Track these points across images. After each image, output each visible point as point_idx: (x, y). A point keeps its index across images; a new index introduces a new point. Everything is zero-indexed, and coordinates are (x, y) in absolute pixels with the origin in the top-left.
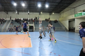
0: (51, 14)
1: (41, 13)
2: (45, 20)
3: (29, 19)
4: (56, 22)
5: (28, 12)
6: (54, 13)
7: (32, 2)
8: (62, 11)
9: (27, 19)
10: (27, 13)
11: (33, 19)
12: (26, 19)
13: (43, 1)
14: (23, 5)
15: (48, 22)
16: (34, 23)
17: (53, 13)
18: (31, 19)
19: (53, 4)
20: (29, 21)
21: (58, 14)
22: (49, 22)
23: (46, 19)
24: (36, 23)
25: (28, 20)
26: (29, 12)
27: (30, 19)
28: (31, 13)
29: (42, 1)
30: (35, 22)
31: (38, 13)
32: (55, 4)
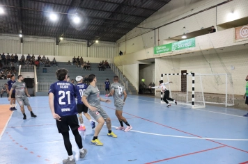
0: (90, 44)
1: (61, 39)
2: (71, 61)
3: (23, 57)
4: (104, 66)
5: (18, 33)
6: (100, 40)
7: (32, 5)
8: (124, 37)
9: (16, 57)
11: (36, 58)
12: (10, 55)
13: (65, 5)
15: (82, 66)
16: (37, 69)
17: (97, 42)
18: (29, 57)
19: (95, 14)
20: (22, 62)
21: (112, 44)
22: (85, 67)
23: (74, 59)
24: (45, 71)
25: (19, 59)
26: (21, 36)
27: (26, 56)
28: (30, 39)
29: (61, 5)
30: (41, 68)
31: (53, 41)
32: (101, 15)
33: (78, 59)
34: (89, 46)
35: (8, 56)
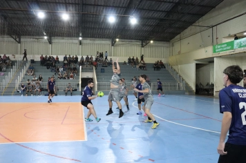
0: (144, 44)
1: (117, 40)
2: (127, 61)
4: (159, 66)
5: (78, 36)
6: (154, 40)
8: (178, 36)
10: (77, 41)
11: (94, 59)
12: (71, 56)
13: (122, 7)
14: (65, 16)
15: (138, 67)
16: (96, 69)
17: (152, 42)
18: (87, 58)
19: (150, 14)
21: (166, 44)
22: (140, 67)
24: (103, 71)
26: (80, 38)
27: (85, 57)
28: (88, 41)
29: (118, 7)
30: (99, 68)
32: (156, 15)
33: (133, 59)
34: (143, 46)
35: (70, 57)
